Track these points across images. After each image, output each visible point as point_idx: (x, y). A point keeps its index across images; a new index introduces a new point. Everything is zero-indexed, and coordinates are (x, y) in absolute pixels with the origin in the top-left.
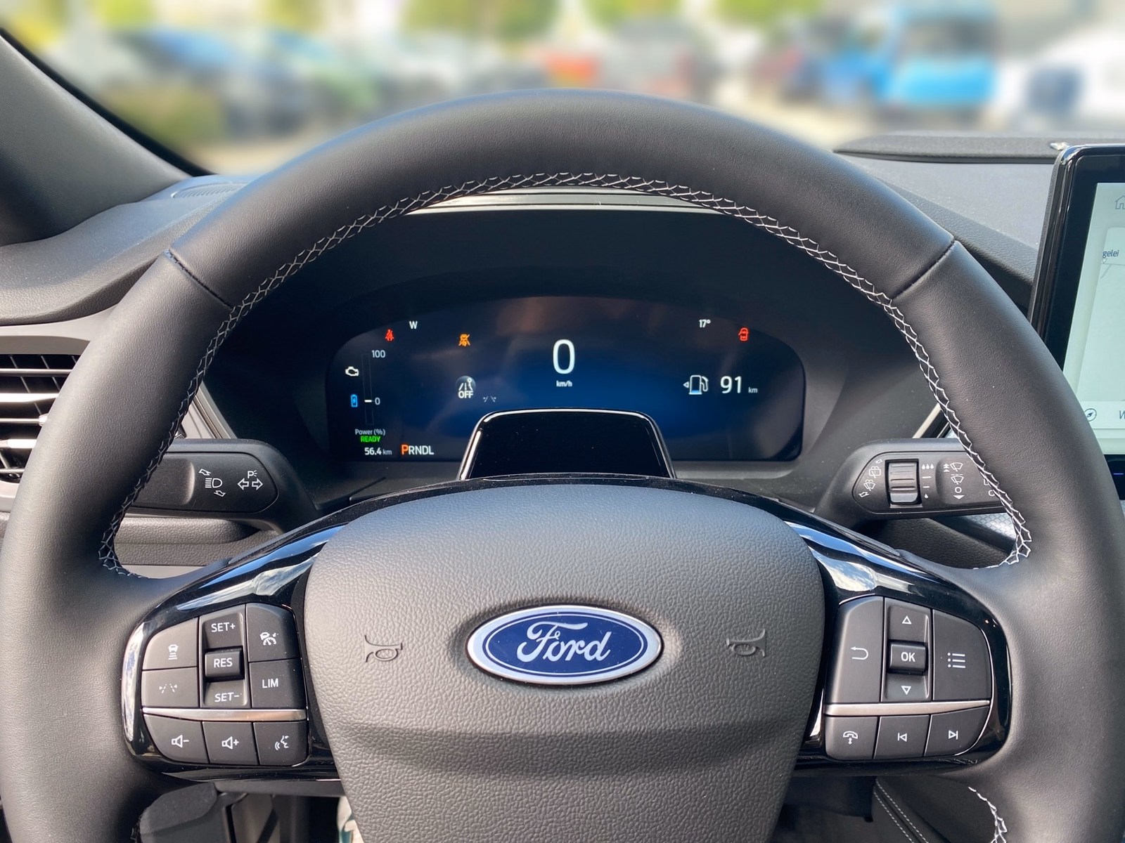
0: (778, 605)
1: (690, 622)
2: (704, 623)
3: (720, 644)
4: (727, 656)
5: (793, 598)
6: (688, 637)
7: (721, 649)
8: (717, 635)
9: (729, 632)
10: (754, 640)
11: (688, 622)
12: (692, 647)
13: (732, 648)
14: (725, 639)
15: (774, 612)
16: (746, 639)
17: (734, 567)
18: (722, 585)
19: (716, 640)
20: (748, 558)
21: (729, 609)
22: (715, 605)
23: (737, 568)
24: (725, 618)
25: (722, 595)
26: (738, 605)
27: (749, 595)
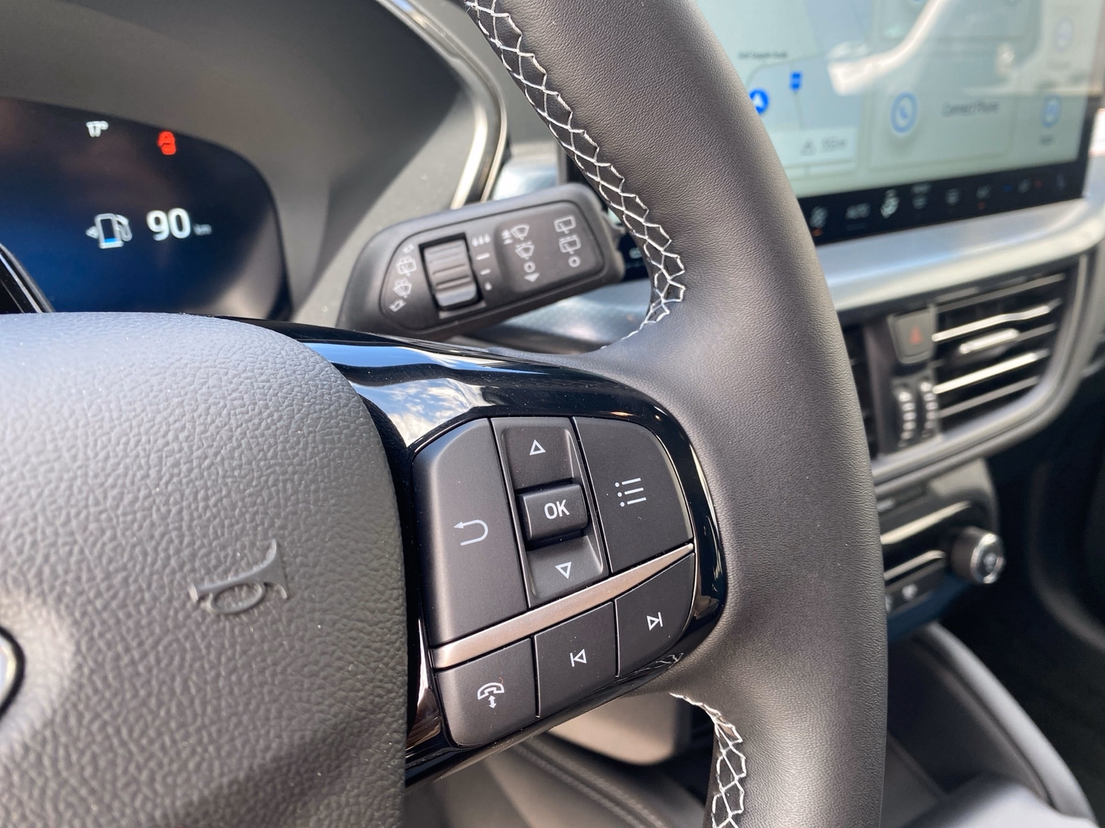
0: (292, 481)
1: (84, 577)
2: (124, 568)
3: (176, 604)
4: (198, 625)
5: (321, 459)
6: (84, 614)
7: (181, 616)
8: (162, 587)
9: (193, 570)
10: (256, 569)
11: (78, 579)
12: (101, 635)
13: (208, 605)
14: (183, 587)
15: (287, 499)
16: (237, 573)
17: (177, 425)
18: (153, 473)
19: (163, 599)
20: (206, 401)
21: (182, 519)
22: (144, 519)
23: (183, 428)
24: (176, 541)
25: (160, 493)
26: (201, 505)
27: (224, 477)
